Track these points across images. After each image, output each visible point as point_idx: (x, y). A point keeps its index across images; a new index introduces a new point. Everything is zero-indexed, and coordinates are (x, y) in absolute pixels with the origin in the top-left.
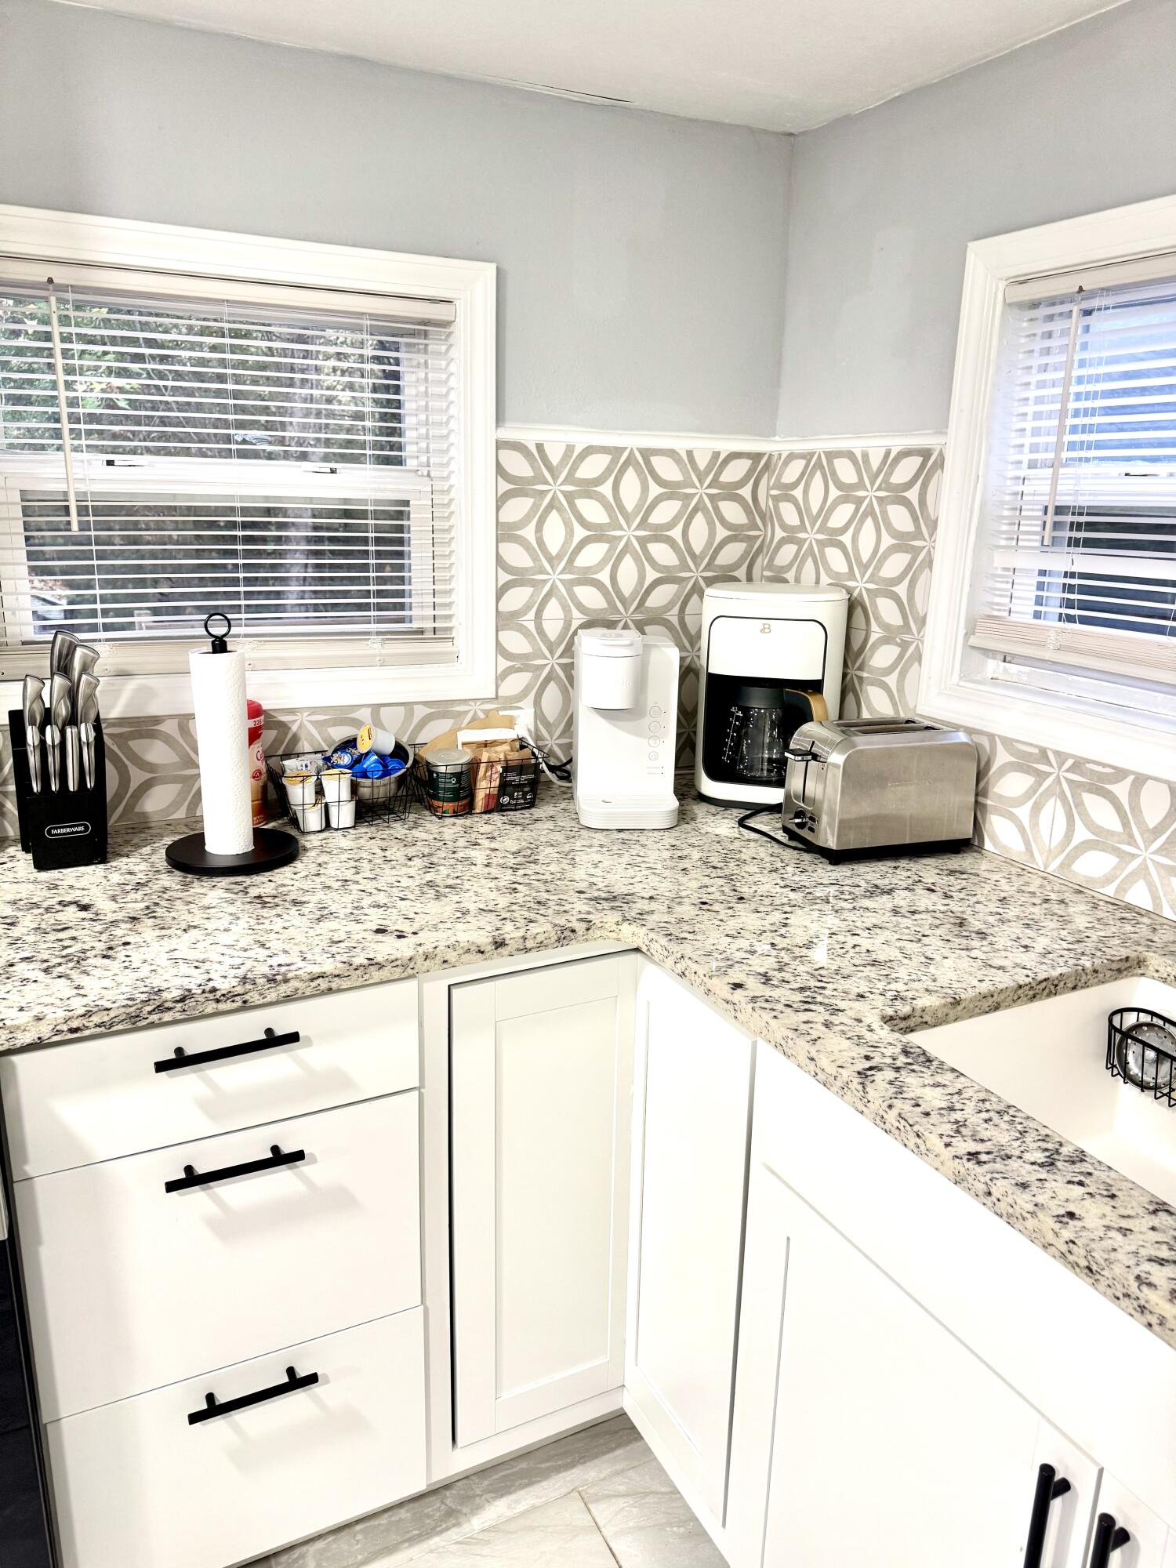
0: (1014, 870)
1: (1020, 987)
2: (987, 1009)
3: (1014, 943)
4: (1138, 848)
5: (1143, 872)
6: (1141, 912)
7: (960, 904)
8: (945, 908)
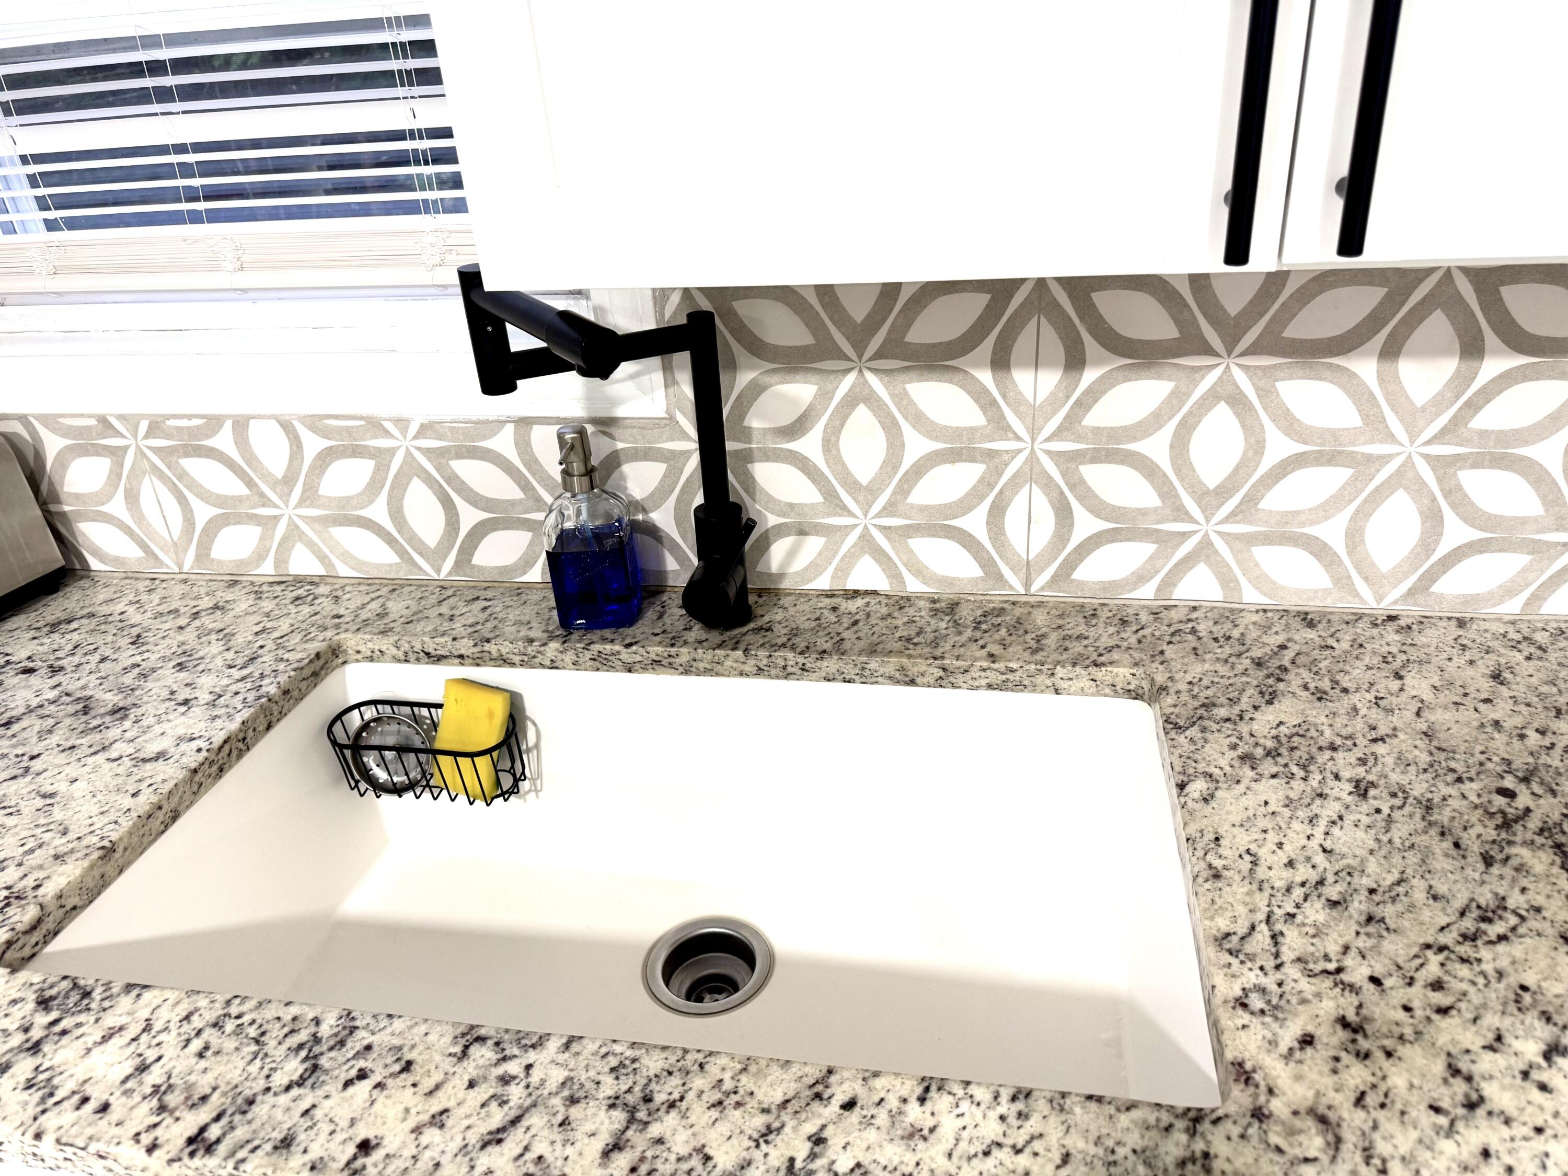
0: (141, 586)
1: (195, 771)
2: (162, 827)
3: (167, 704)
4: (277, 506)
5: (294, 533)
6: (313, 582)
7: (77, 676)
8: (56, 692)
